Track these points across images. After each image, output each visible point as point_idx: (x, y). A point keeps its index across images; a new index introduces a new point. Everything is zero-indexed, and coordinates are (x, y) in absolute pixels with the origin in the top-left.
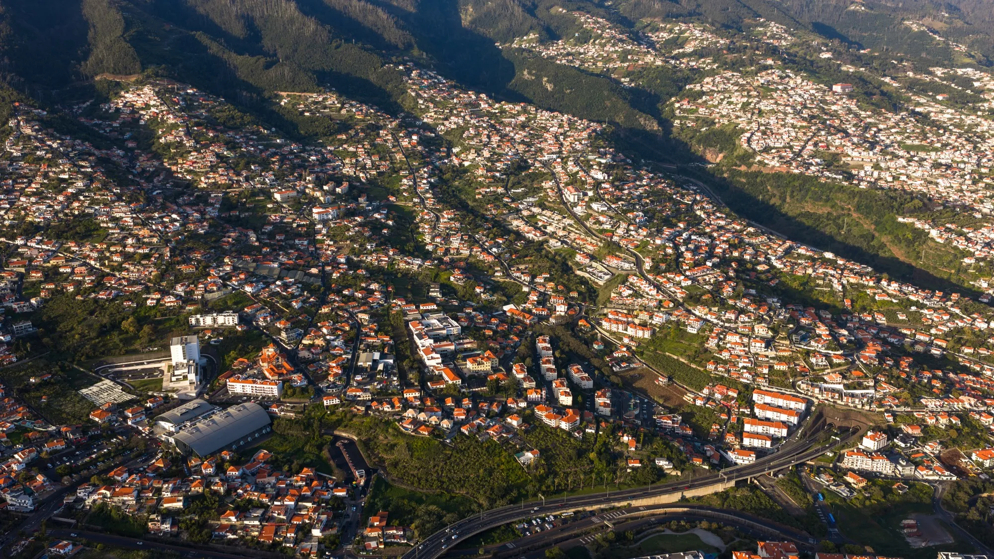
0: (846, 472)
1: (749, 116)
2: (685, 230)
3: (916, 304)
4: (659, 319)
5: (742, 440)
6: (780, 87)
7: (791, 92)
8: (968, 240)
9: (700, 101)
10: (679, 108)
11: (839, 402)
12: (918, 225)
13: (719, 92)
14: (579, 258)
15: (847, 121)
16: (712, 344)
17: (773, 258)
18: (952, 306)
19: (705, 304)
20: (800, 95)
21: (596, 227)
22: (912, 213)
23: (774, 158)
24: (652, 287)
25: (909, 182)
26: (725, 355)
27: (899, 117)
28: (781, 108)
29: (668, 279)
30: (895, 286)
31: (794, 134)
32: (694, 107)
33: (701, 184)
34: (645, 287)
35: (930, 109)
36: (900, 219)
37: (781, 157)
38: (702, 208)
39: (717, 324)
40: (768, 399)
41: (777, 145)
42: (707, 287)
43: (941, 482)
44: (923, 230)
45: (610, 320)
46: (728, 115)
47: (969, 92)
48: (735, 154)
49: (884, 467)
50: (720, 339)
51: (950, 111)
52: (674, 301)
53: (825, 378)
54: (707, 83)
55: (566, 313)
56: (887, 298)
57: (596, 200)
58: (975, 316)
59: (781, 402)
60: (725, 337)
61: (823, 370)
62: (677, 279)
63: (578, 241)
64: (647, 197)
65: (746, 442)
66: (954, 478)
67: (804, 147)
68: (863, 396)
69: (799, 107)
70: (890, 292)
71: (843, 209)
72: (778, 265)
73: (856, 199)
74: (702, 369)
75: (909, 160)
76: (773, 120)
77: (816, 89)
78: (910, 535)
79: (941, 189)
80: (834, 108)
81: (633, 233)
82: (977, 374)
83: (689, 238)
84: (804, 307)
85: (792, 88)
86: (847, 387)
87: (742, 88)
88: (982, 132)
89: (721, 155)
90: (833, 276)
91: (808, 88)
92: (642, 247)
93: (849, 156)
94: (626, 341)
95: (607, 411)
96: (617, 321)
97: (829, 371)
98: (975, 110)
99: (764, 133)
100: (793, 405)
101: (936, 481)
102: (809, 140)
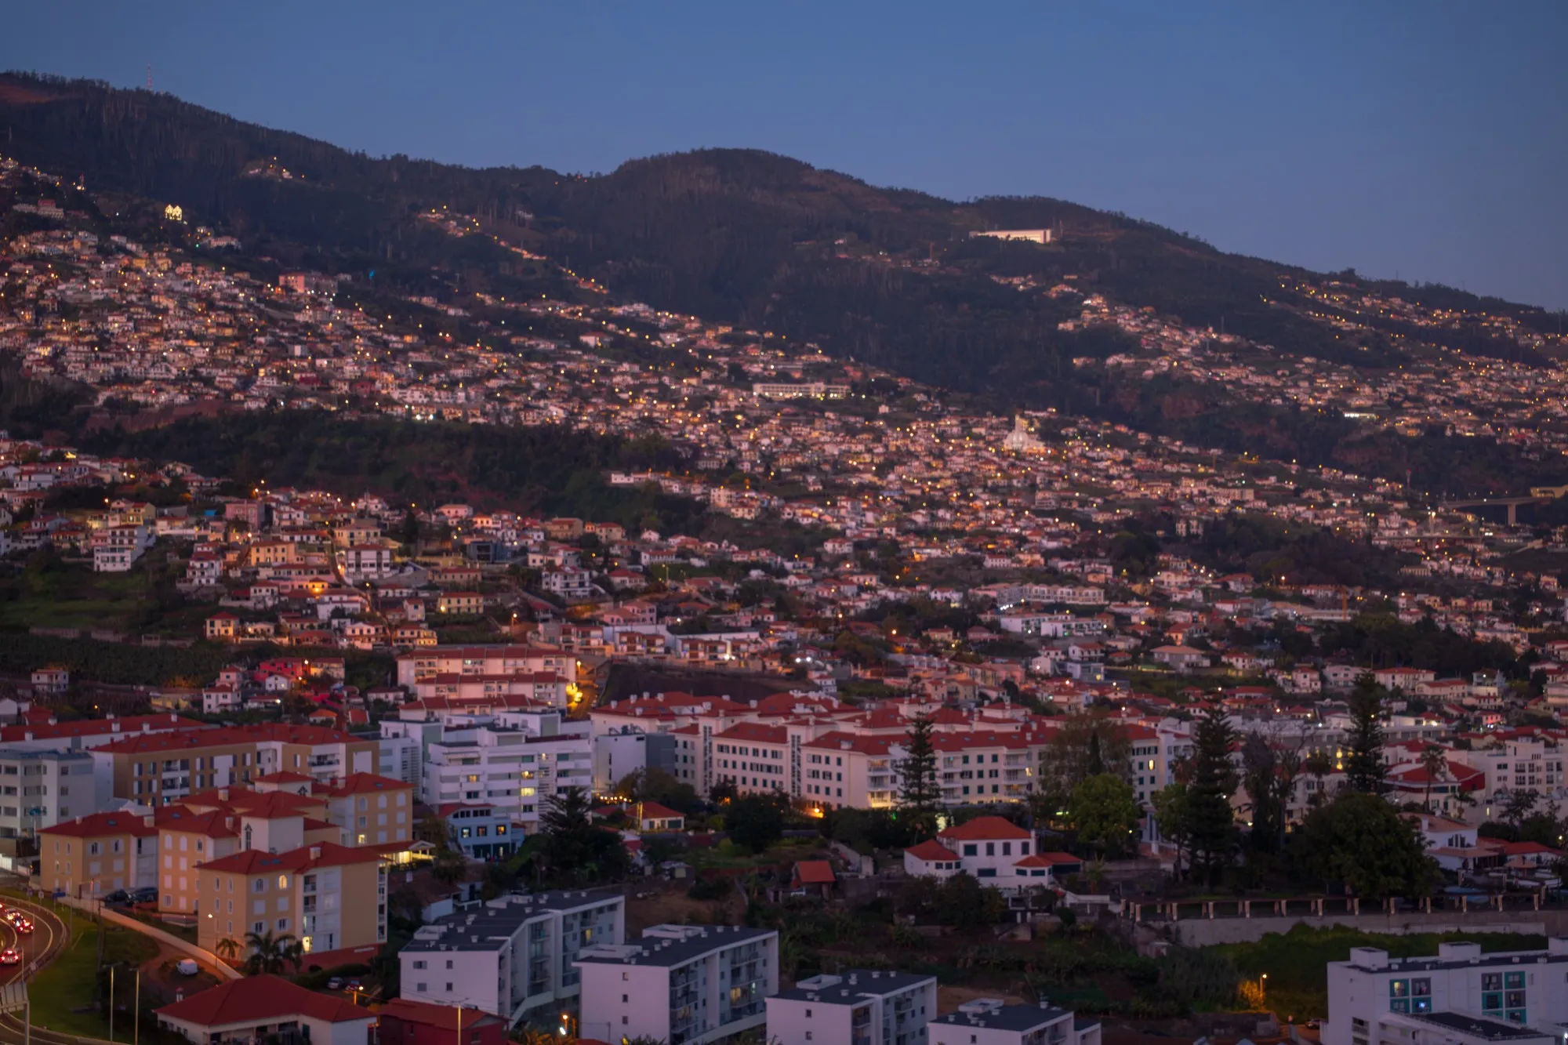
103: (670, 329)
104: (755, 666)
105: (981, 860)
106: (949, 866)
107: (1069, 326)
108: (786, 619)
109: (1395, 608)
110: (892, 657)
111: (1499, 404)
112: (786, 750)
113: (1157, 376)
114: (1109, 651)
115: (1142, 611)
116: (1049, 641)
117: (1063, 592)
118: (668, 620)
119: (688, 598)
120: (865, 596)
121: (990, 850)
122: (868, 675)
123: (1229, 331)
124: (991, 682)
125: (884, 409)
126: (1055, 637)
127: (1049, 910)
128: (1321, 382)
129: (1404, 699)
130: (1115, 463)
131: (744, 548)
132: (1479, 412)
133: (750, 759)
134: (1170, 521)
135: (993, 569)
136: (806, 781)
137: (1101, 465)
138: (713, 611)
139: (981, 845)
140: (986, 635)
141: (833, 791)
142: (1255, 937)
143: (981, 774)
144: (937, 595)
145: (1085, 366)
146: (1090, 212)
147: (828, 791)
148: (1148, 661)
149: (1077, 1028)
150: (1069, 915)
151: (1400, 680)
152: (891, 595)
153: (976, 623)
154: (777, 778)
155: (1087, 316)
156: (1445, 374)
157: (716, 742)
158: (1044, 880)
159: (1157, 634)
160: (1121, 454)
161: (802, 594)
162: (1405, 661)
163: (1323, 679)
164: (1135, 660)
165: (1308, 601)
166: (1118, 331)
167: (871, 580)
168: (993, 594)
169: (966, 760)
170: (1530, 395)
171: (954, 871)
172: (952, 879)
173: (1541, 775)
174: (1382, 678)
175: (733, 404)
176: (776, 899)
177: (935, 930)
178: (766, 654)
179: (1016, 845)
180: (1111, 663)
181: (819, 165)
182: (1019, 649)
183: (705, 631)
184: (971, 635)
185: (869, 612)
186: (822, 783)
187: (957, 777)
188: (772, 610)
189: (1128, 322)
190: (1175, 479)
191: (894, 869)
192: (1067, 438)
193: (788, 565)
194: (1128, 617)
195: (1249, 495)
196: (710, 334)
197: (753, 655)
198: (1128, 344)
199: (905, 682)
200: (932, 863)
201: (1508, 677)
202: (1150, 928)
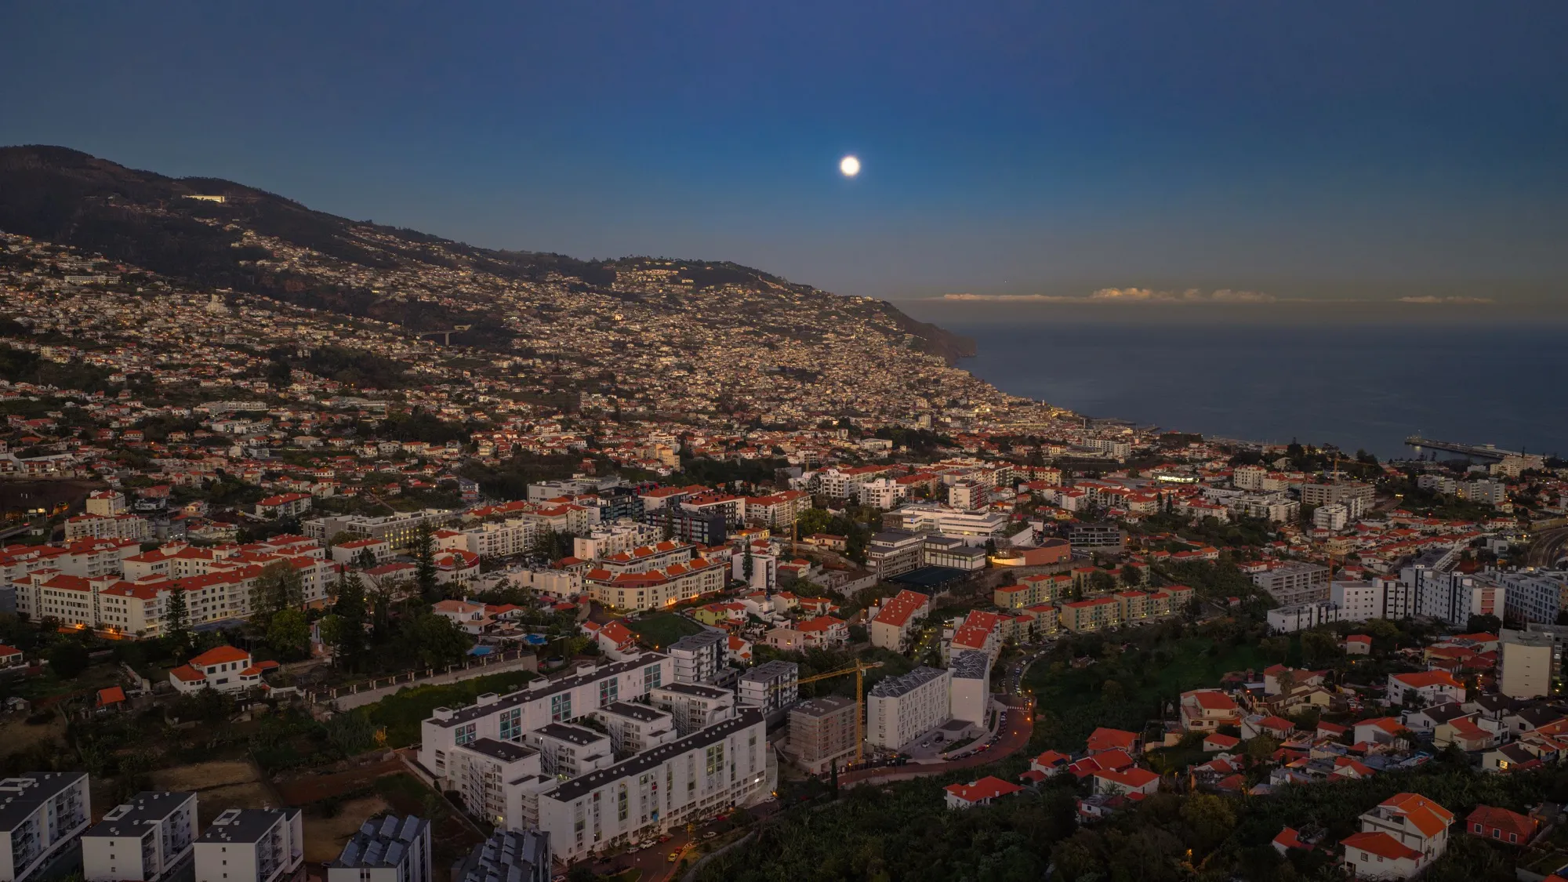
103: (15, 243)
104: (70, 474)
105: (219, 674)
106: (199, 683)
107: (237, 245)
108: (90, 443)
109: (404, 397)
110: (153, 461)
111: (439, 287)
112: (90, 595)
113: (282, 271)
114: (271, 440)
115: (287, 413)
116: (239, 436)
117: (244, 405)
118: (15, 449)
119: (27, 434)
120: (134, 415)
121: (224, 668)
122: (139, 473)
123: (316, 250)
124: (209, 470)
125: (140, 289)
126: (242, 434)
127: (263, 701)
128: (361, 275)
129: (417, 457)
130: (264, 317)
131: (62, 389)
132: (430, 290)
133: (66, 599)
134: (294, 349)
135: (205, 387)
136: (103, 613)
137: (258, 319)
138: (43, 442)
139: (218, 667)
140: (205, 435)
141: (122, 620)
142: (378, 699)
143: (214, 599)
144: (175, 412)
145: (246, 265)
146: (243, 187)
147: (118, 619)
148: (292, 445)
149: (288, 819)
150: (273, 702)
151: (414, 448)
152: (150, 413)
153: (199, 428)
154: (85, 610)
155: (245, 240)
156: (415, 272)
157: (43, 589)
158: (257, 682)
159: (294, 430)
160: (268, 313)
161: (98, 415)
162: (415, 438)
163: (378, 450)
164: (285, 445)
165: (365, 396)
166: (261, 248)
167: (139, 405)
168: (207, 410)
169: (204, 593)
170: (452, 283)
171: (202, 686)
172: (202, 691)
173: (499, 539)
174: (406, 447)
175: (53, 287)
176: (87, 715)
177: (192, 724)
178: (76, 467)
179: (240, 663)
180: (273, 447)
181: (97, 156)
182: (224, 441)
183: (38, 455)
184: (196, 435)
185: (137, 424)
186: (115, 615)
187: (199, 604)
188: (79, 438)
189: (267, 245)
190: (295, 326)
191: (164, 683)
192: (239, 305)
193: (89, 398)
194: (279, 418)
195: (331, 334)
196: (38, 246)
197: (68, 468)
198: (267, 255)
199: (160, 476)
200: (188, 682)
201: (461, 442)
202: (321, 705)
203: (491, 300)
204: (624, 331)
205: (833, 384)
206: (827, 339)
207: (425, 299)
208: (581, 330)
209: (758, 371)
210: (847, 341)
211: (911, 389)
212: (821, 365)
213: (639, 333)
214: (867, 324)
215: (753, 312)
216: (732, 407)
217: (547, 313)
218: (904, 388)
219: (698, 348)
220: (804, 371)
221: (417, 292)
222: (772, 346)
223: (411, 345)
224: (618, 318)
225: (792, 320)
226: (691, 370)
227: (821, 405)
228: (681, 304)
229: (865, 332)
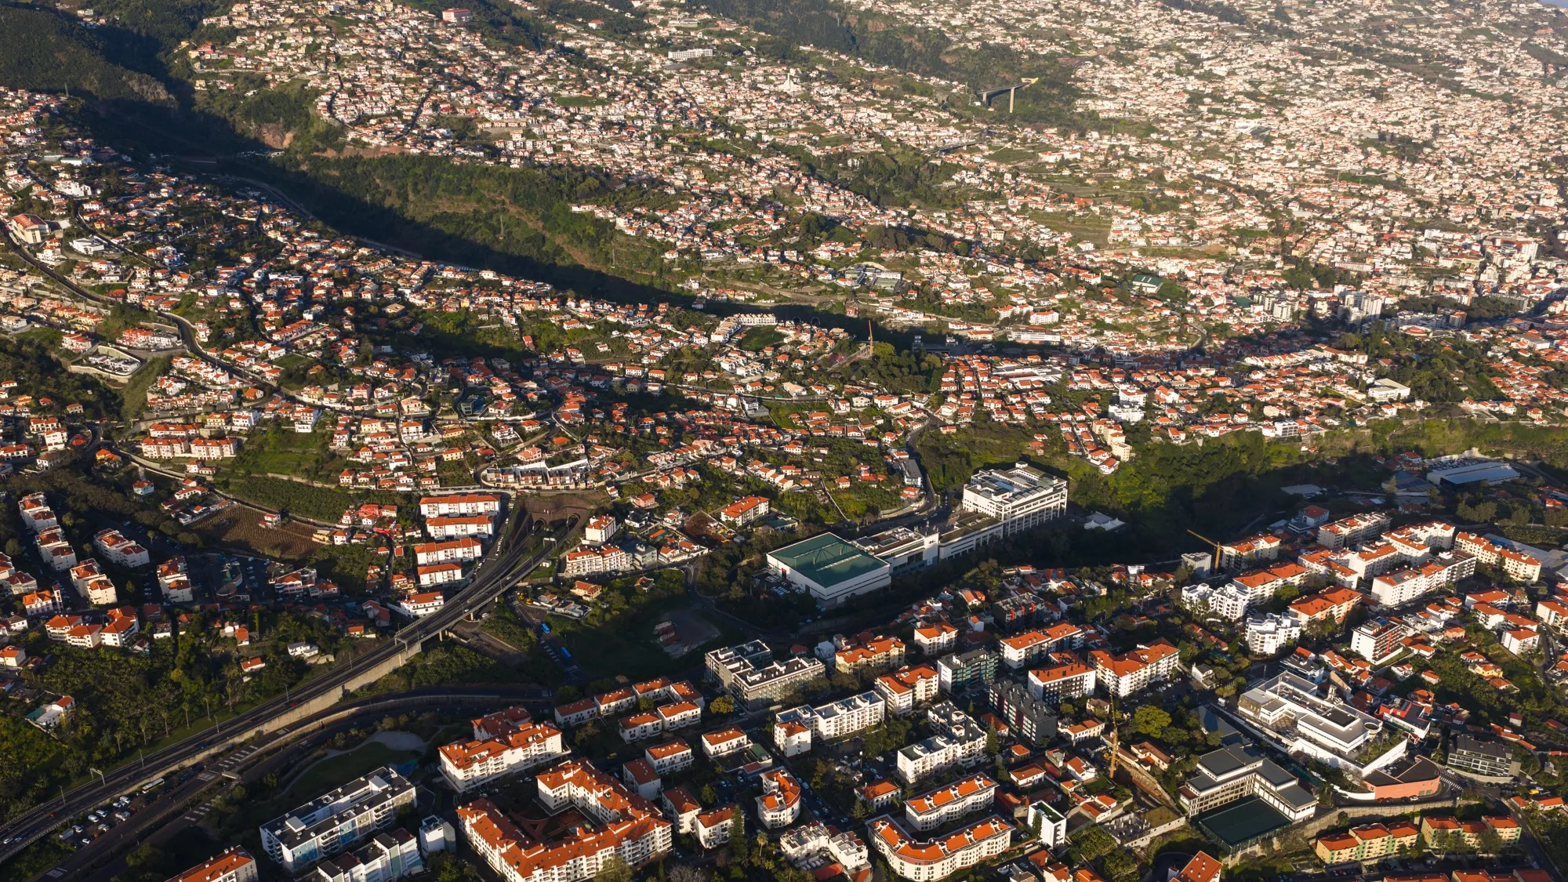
0: (572, 582)
1: (322, 66)
2: (255, 266)
3: (617, 326)
4: (242, 422)
5: (418, 580)
6: (362, 17)
7: (381, 25)
8: (665, 226)
9: (232, 46)
10: (198, 59)
11: (544, 487)
12: (599, 214)
13: (262, 29)
14: (68, 343)
15: (474, 67)
16: (340, 442)
17: (408, 292)
18: (662, 322)
19: (314, 382)
20: (396, 29)
21: (90, 282)
22: (589, 196)
23: (375, 132)
24: (219, 372)
25: (577, 153)
26: (365, 456)
27: (544, 57)
28: (370, 51)
29: (245, 352)
30: (585, 305)
31: (399, 92)
32: (225, 57)
33: (266, 186)
34: (206, 372)
35: (584, 43)
36: (575, 209)
37: (387, 131)
38: (277, 227)
39: (342, 411)
40: (444, 508)
41: (377, 111)
42: (313, 354)
43: (692, 561)
44: (607, 220)
45: (155, 441)
46: (286, 68)
47: (628, 15)
48: (313, 131)
49: (618, 561)
50: (352, 433)
51: (608, 44)
52: (263, 386)
53: (519, 456)
54: (239, 14)
55: (66, 444)
56: (579, 326)
57: (79, 235)
58: (691, 330)
59: (463, 508)
60: (359, 428)
61: (514, 446)
62: (260, 349)
63: (61, 313)
64: (176, 219)
65: (425, 580)
66: (706, 551)
67: (418, 112)
68: (574, 470)
69: (398, 49)
70: (581, 316)
71: (494, 202)
72: (417, 301)
73: (510, 186)
74: (333, 487)
75: (570, 120)
76: (361, 72)
77: (418, 19)
78: (668, 643)
79: (619, 159)
80: (450, 47)
81: (163, 283)
82: (708, 407)
83: (266, 278)
84: (469, 359)
85: (382, 19)
86: (551, 463)
87: (300, 21)
88: (655, 72)
89: (289, 136)
90: (500, 305)
91: (405, 17)
92: (186, 304)
93: (487, 121)
94: (193, 469)
95: (186, 594)
96: (169, 440)
97: (522, 445)
98: (640, 42)
99: (352, 93)
100: (481, 507)
101: (684, 562)
102: (424, 100)
104: (582, 486)
125: (730, 64)
129: (884, 416)
138: (569, 442)
151: (884, 403)
174: (877, 401)
183: (562, 462)
203: (1067, 36)
204: (1209, 77)
205: (1440, 162)
206: (1460, 74)
207: (999, 40)
208: (1158, 75)
209: (1351, 140)
210: (1486, 78)
211: (1543, 171)
212: (1436, 128)
213: (1222, 78)
214: (1523, 47)
215: (1376, 31)
216: (1287, 226)
217: (1124, 52)
218: (1535, 168)
219: (1287, 104)
220: (1406, 140)
221: (993, 30)
222: (1380, 95)
223: (963, 130)
224: (1204, 53)
225: (1425, 42)
226: (1268, 141)
227: (1408, 209)
228: (1289, 21)
229: (1517, 61)
